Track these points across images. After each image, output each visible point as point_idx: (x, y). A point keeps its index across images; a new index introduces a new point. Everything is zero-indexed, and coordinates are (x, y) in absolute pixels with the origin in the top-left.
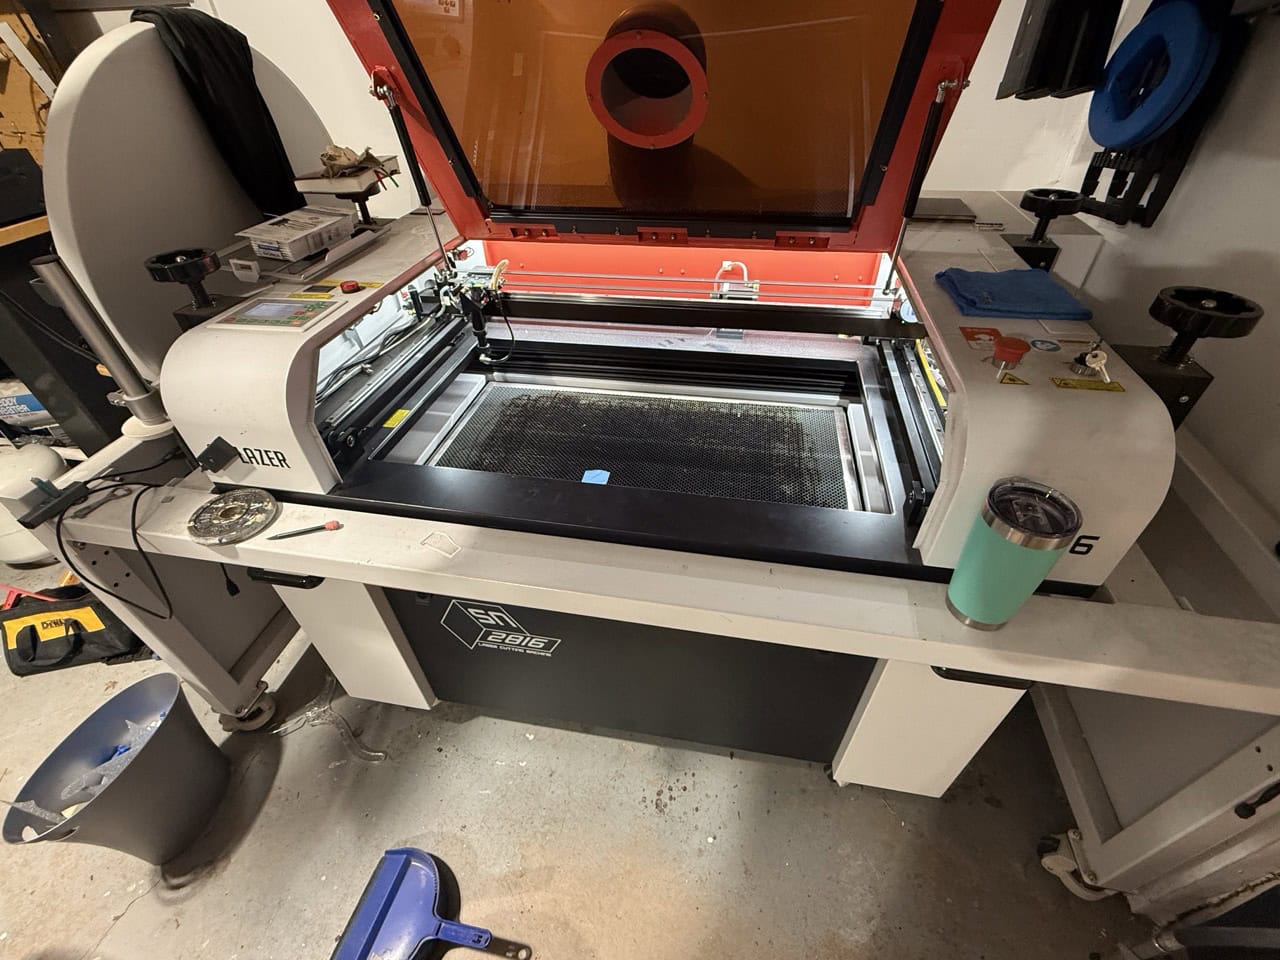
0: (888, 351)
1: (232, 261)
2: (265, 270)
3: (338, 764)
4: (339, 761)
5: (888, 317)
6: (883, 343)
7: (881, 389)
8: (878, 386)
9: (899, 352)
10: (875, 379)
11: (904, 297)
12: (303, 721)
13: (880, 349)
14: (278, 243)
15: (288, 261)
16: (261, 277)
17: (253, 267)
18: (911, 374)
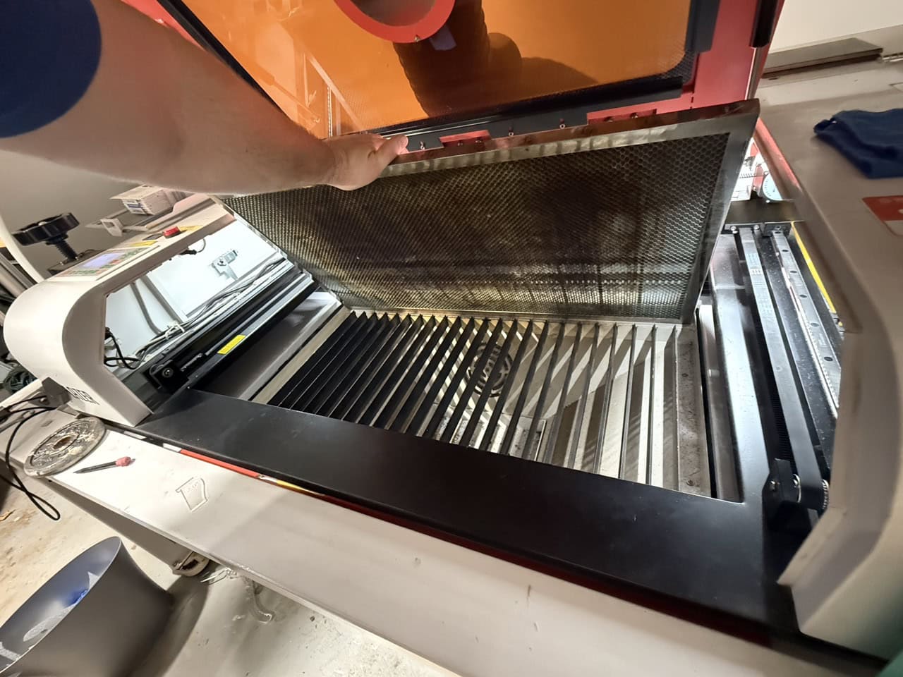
0: (748, 241)
1: (102, 221)
2: (125, 226)
3: (239, 618)
4: (240, 615)
5: (748, 198)
6: (742, 231)
7: (738, 291)
8: (734, 287)
9: (765, 241)
10: (731, 277)
11: (765, 168)
12: (224, 574)
13: (737, 237)
14: (137, 201)
15: (149, 215)
16: (124, 231)
17: (115, 224)
18: (783, 269)
